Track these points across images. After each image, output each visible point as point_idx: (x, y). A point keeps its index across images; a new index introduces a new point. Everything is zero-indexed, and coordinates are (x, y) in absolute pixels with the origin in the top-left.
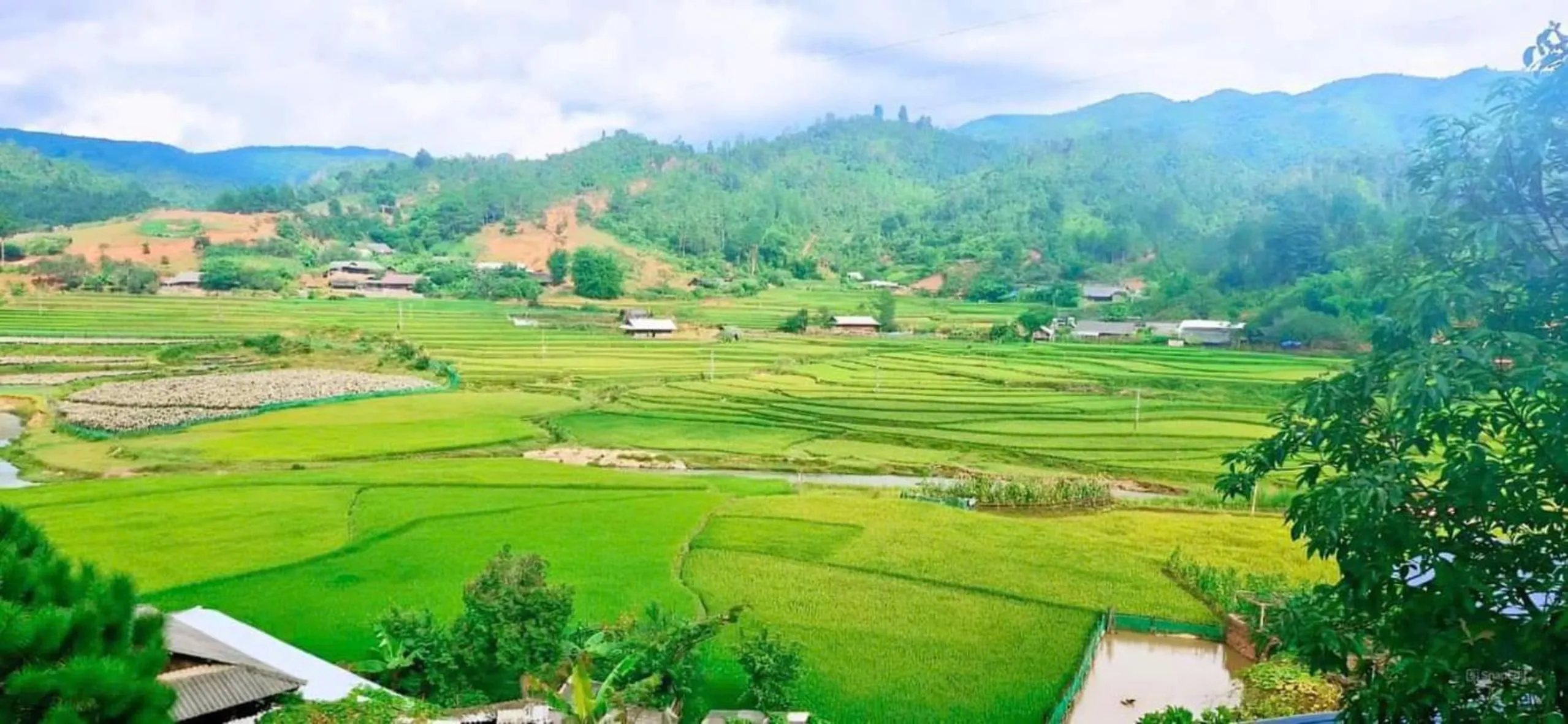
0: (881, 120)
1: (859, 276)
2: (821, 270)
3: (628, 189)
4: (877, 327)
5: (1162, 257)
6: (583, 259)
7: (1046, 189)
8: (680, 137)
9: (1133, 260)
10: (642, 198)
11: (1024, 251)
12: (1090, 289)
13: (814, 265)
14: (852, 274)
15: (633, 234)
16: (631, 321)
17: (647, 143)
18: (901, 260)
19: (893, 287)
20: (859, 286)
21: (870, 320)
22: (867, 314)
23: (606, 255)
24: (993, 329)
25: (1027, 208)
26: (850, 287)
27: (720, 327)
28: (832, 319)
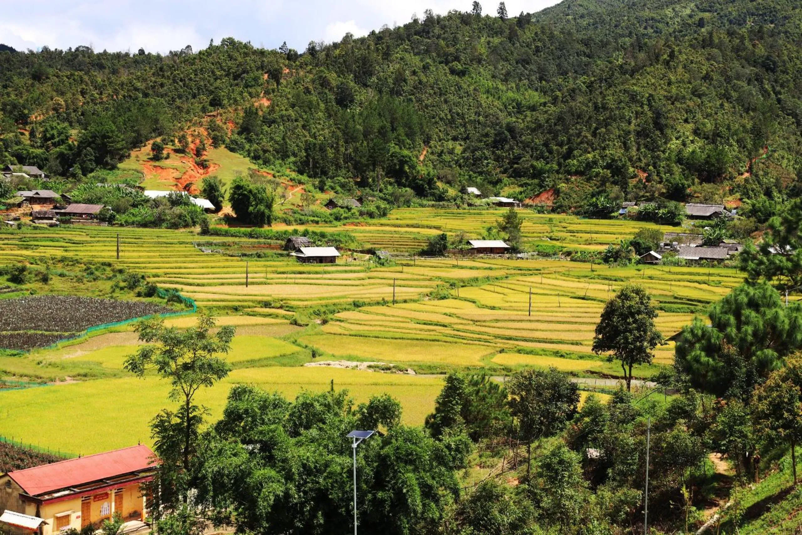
0: (478, 15)
1: (476, 191)
5: (757, 176)
7: (650, 105)
9: (731, 178)
11: (631, 169)
12: (690, 209)
13: (432, 181)
14: (469, 189)
16: (300, 248)
17: (255, 52)
20: (479, 202)
21: (500, 244)
24: (609, 252)
25: (632, 127)
26: (470, 205)
27: (371, 252)
28: (468, 243)
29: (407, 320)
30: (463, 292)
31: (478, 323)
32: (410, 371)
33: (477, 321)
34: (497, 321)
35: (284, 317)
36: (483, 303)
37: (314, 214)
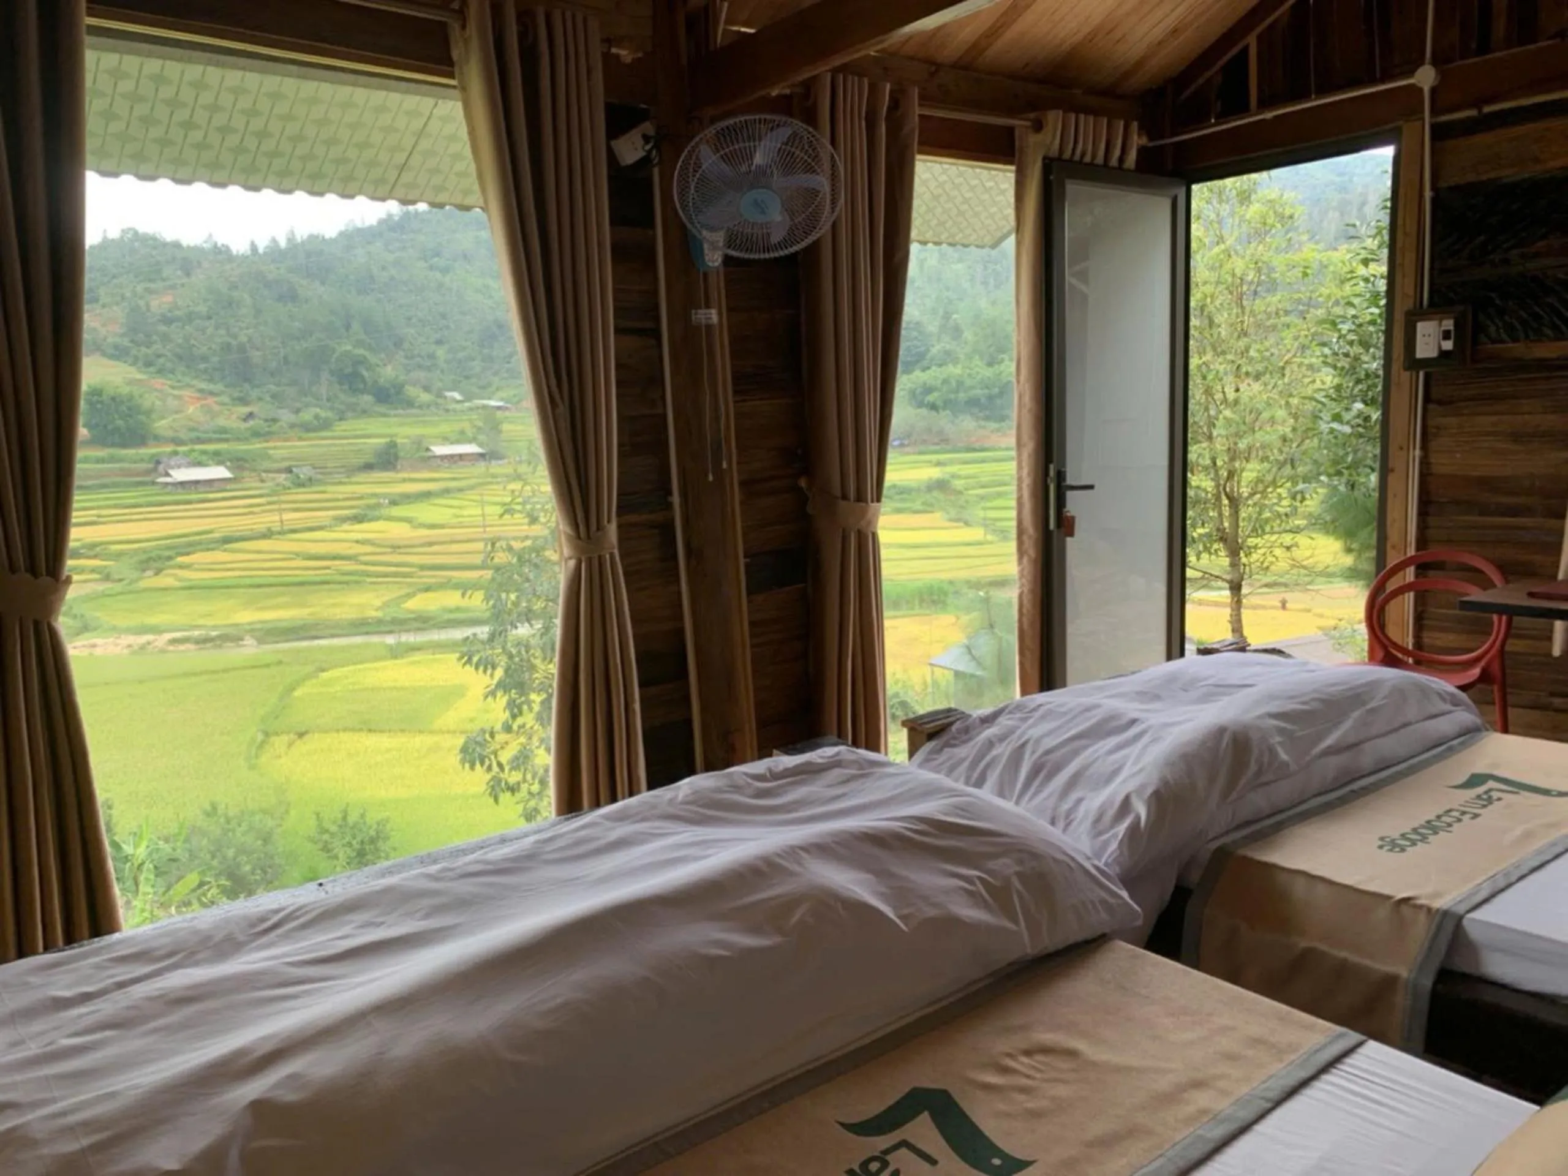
1: (457, 396)
2: (411, 391)
3: (148, 305)
4: (482, 456)
6: (95, 398)
8: (210, 236)
10: (169, 315)
13: (402, 386)
14: (449, 394)
15: (162, 360)
16: (171, 472)
18: (505, 375)
19: (499, 408)
20: (458, 407)
21: (474, 449)
22: (470, 442)
23: (125, 390)
26: (447, 411)
27: (289, 470)
28: (428, 450)
29: (292, 556)
30: (396, 511)
31: (402, 550)
32: (249, 641)
33: (399, 547)
34: (431, 544)
35: (93, 570)
36: (420, 520)
37: (224, 430)
